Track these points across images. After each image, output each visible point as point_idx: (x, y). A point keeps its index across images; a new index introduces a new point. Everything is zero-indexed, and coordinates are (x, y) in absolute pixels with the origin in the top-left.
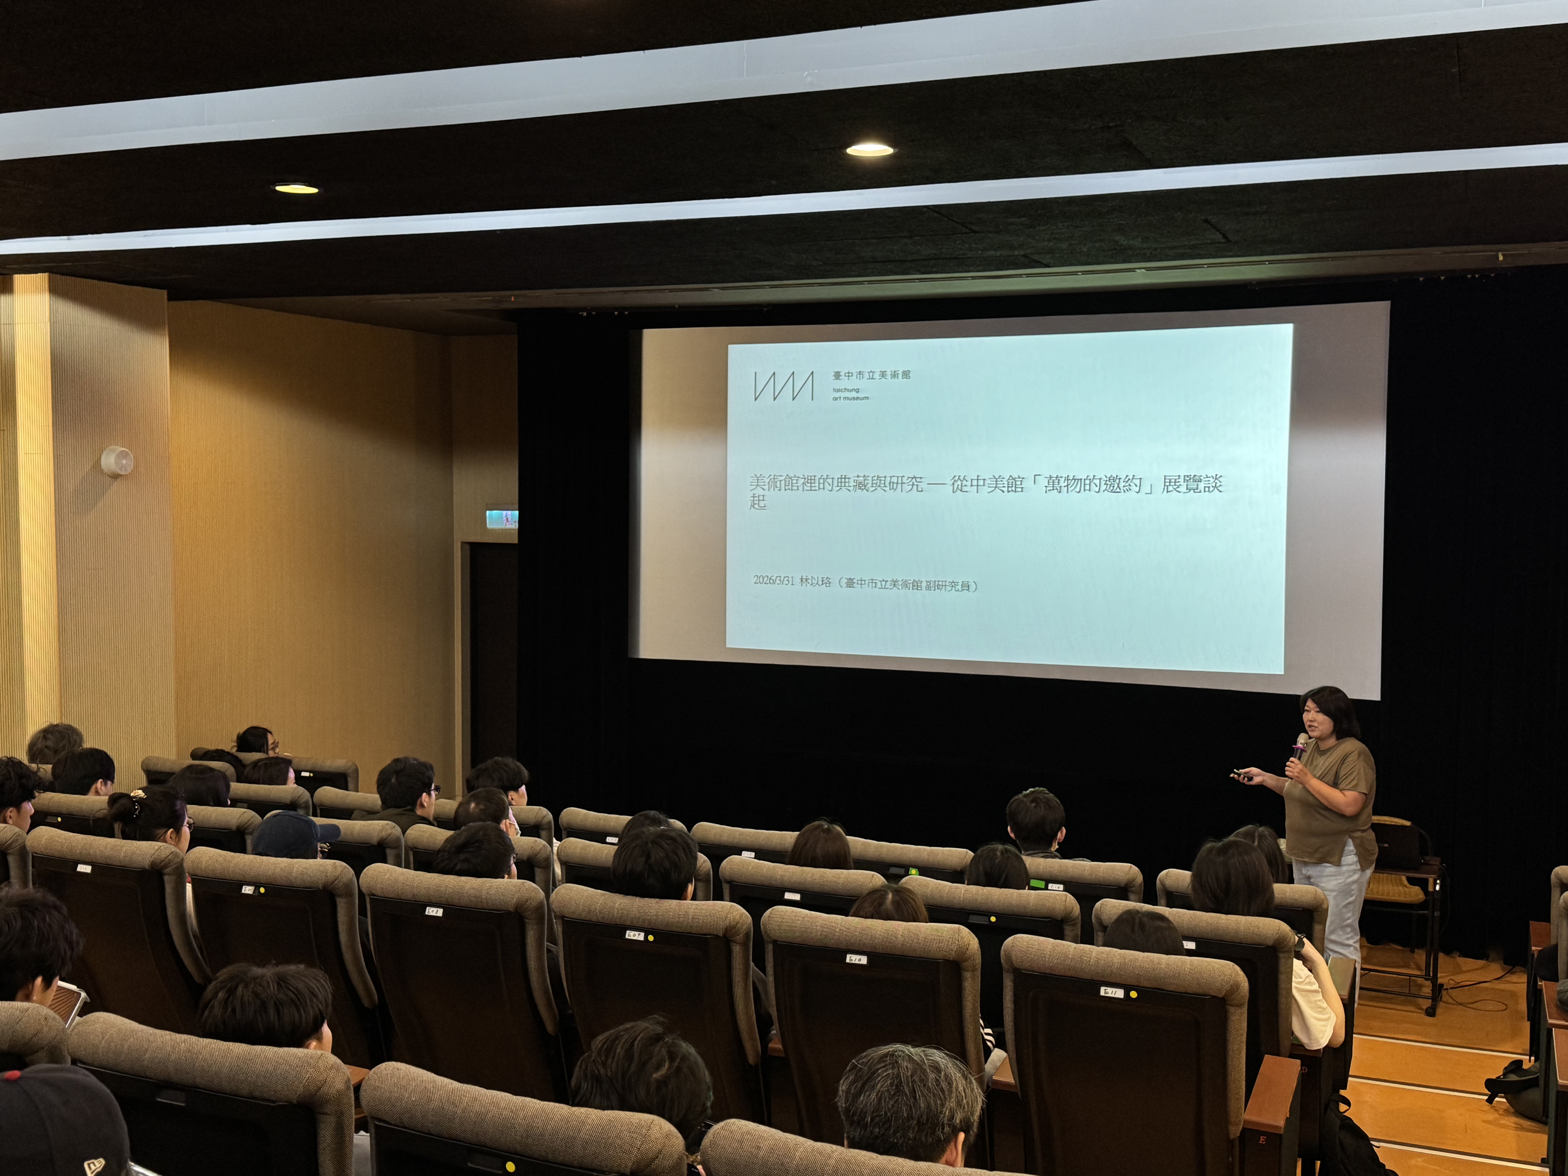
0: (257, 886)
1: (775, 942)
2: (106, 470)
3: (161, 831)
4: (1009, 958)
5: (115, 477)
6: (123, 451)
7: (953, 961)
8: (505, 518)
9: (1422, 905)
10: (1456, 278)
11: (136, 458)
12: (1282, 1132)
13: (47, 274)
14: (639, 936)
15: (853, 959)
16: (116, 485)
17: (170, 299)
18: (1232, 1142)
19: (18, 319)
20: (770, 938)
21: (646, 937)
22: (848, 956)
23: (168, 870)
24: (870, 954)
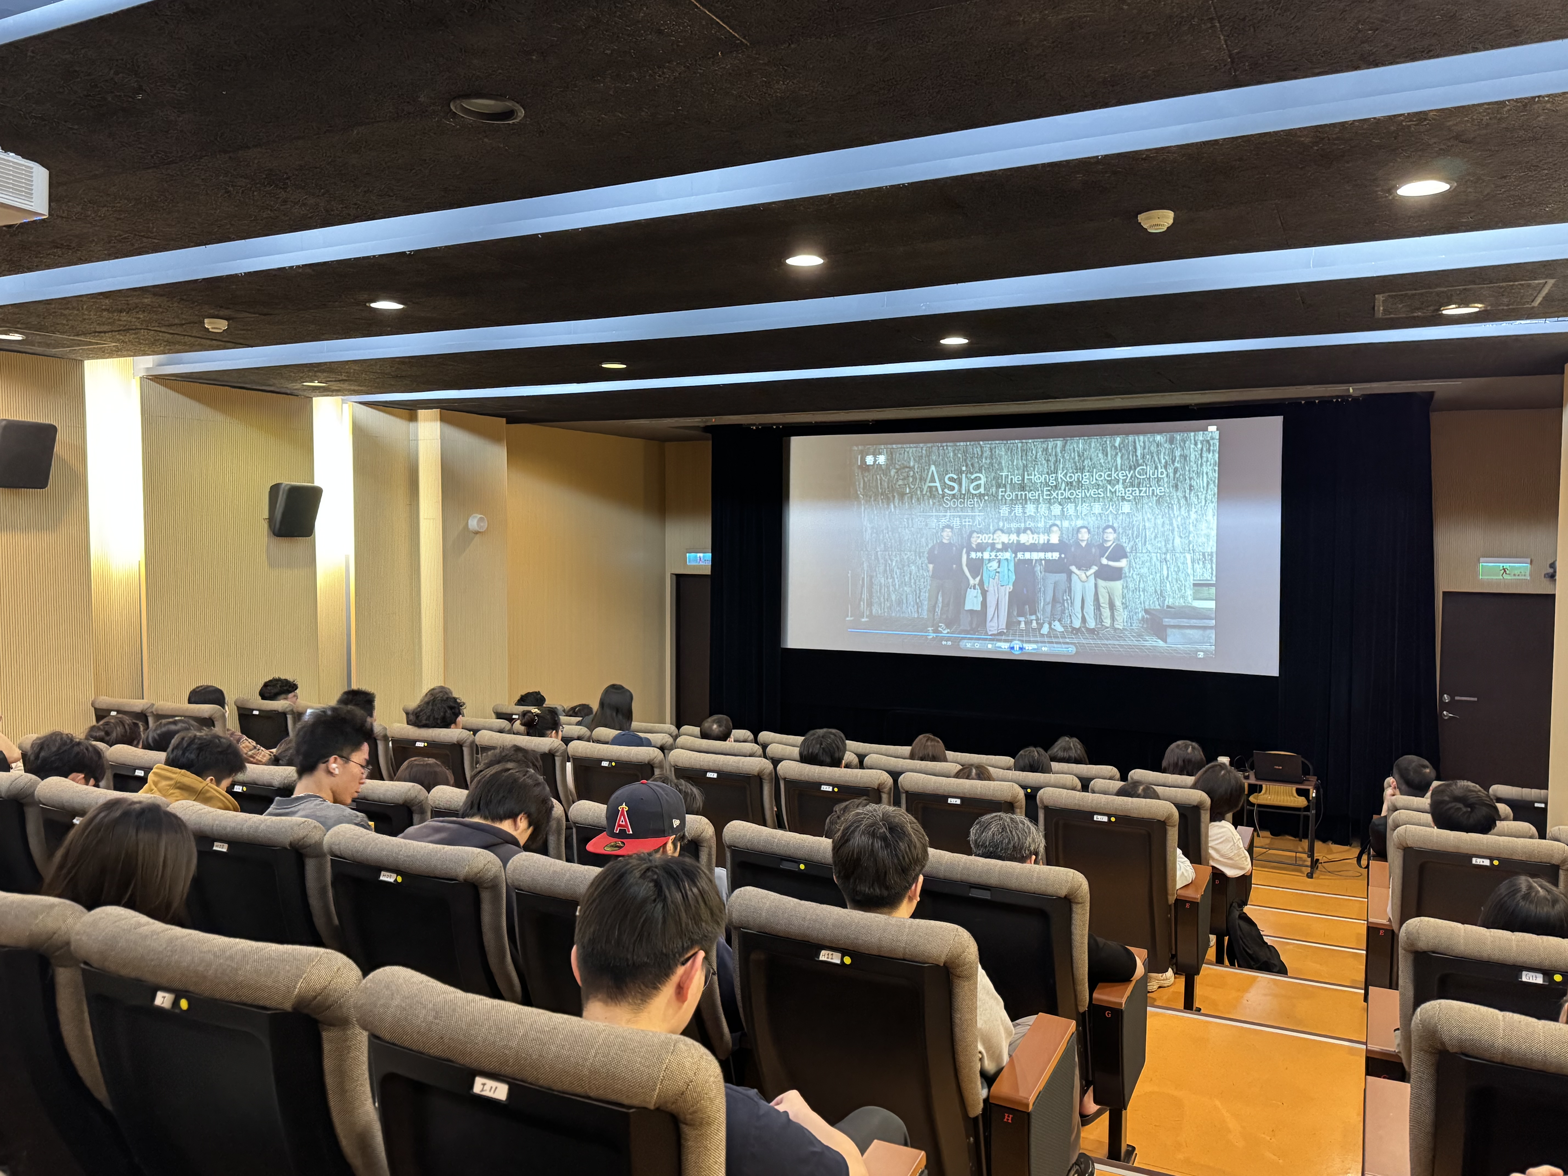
0: (611, 762)
1: (907, 792)
2: (471, 529)
3: (549, 732)
4: (1041, 798)
5: (477, 533)
6: (481, 517)
8: (702, 558)
9: (1307, 809)
10: (1325, 402)
11: (489, 522)
12: (1199, 901)
13: (438, 410)
14: (830, 789)
15: (951, 801)
16: (477, 538)
17: (508, 423)
18: (1170, 906)
19: (420, 437)
21: (833, 789)
22: (949, 799)
23: (557, 754)
24: (961, 798)
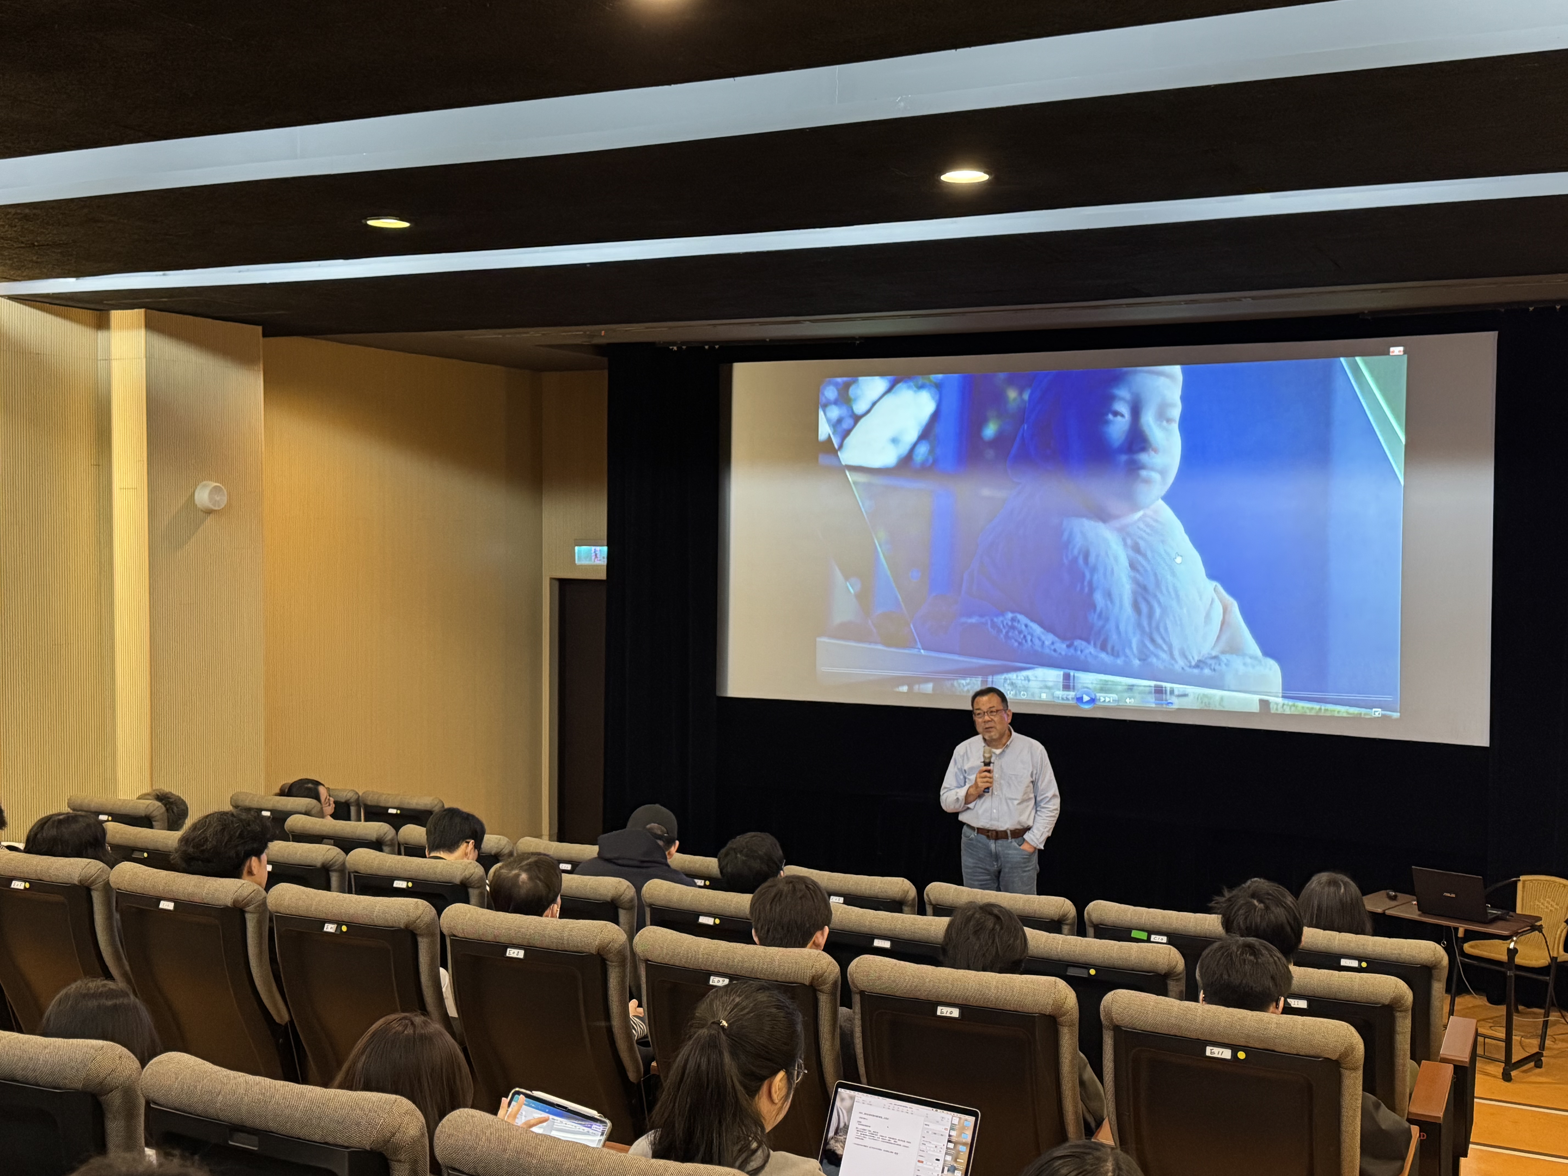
0: (339, 924)
1: (862, 993)
2: (199, 506)
4: (1109, 1014)
5: (209, 512)
6: (217, 486)
7: (1050, 1016)
8: (594, 554)
11: (229, 494)
13: (143, 310)
15: (943, 1011)
16: (210, 521)
17: (265, 335)
19: (114, 355)
20: (858, 988)
22: (939, 1008)
23: (249, 908)
24: (962, 1007)
